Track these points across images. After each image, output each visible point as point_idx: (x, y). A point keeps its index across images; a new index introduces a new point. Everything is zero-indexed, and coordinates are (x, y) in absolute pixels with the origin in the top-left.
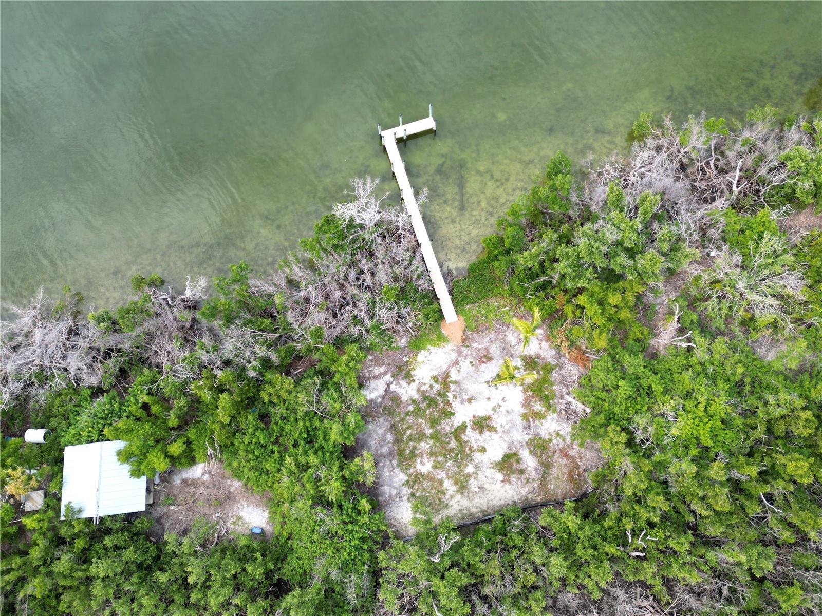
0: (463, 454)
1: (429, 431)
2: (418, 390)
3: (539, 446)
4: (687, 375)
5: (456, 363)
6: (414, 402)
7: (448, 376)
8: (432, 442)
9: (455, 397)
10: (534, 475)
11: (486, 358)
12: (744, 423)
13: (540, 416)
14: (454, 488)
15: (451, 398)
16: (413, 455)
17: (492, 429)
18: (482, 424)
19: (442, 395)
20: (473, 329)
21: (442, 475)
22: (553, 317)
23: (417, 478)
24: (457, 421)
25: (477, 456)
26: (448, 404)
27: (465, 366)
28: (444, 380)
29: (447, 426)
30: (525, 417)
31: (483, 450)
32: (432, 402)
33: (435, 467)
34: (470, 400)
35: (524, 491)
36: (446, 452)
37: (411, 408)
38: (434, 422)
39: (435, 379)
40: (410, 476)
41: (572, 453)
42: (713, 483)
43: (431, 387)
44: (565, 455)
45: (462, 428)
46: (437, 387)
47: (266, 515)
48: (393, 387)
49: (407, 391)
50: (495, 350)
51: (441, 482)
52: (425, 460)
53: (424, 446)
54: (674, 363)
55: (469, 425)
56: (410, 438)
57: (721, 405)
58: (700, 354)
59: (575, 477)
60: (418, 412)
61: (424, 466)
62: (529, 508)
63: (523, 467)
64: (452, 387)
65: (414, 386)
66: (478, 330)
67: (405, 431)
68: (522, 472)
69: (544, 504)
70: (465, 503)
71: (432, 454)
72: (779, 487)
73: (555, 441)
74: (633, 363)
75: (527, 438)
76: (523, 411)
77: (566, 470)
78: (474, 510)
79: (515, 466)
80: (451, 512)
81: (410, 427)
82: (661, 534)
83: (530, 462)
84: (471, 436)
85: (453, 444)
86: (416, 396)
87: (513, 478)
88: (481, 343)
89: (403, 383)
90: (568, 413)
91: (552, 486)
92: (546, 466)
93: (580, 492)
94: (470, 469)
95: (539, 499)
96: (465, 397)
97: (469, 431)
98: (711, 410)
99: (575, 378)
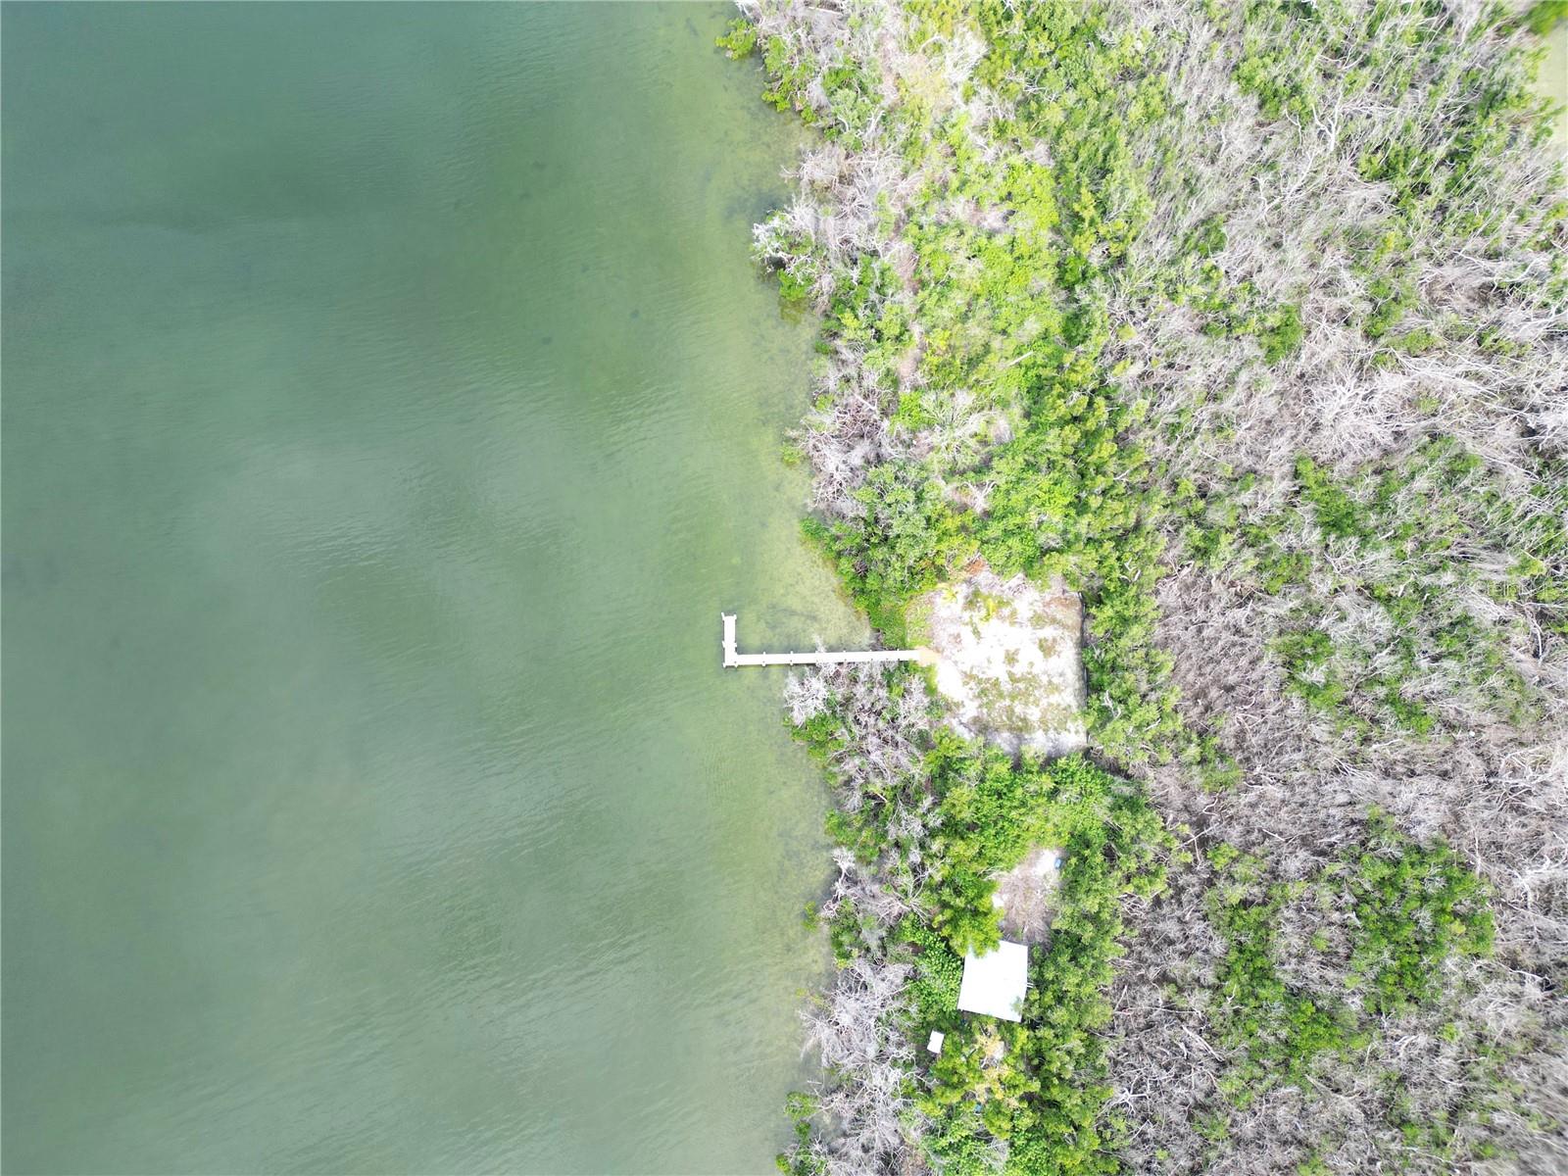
0: (1031, 680)
1: (1007, 702)
2: (972, 700)
3: (1038, 621)
4: (1014, 496)
5: (956, 663)
6: (980, 706)
7: (965, 673)
8: (1016, 702)
9: (983, 673)
10: (1060, 632)
11: (957, 638)
12: (1059, 471)
13: (1014, 613)
14: (1057, 694)
15: (984, 677)
16: (1024, 720)
17: (1017, 652)
18: (1011, 658)
19: (980, 682)
20: (929, 640)
21: (1044, 703)
22: (940, 574)
23: (1043, 722)
24: (1004, 678)
25: (1035, 671)
26: (989, 679)
27: (958, 657)
28: (968, 677)
29: (1006, 686)
30: (1013, 624)
31: (1031, 664)
32: (983, 692)
33: (1038, 705)
34: (989, 661)
35: (1071, 644)
36: (1026, 694)
37: (985, 710)
38: (1001, 695)
39: (966, 683)
40: (1040, 727)
41: (1048, 599)
42: (1101, 507)
43: (971, 689)
44: (1048, 604)
45: (1011, 675)
46: (972, 684)
47: (1047, 852)
48: (964, 720)
49: (970, 710)
50: (953, 629)
51: (1050, 705)
52: (1028, 711)
53: (1019, 709)
54: (1000, 500)
55: (1009, 668)
56: (1009, 719)
57: (1044, 481)
58: (1001, 481)
59: (1066, 603)
60: (989, 705)
61: (1034, 714)
62: (1083, 644)
63: (1051, 639)
64: (975, 672)
65: (967, 702)
66: (931, 637)
67: (1003, 721)
68: (1054, 640)
69: (1082, 631)
70: (1070, 690)
71: (1026, 704)
72: (1111, 467)
73: (1036, 608)
74: (995, 530)
75: (1030, 628)
76: (1007, 623)
77: (1060, 608)
78: (1077, 686)
79: (1049, 643)
80: (1074, 704)
81: (1001, 716)
82: (1128, 555)
83: (1049, 632)
84: (1019, 670)
85: (1022, 685)
86: (976, 703)
87: (1058, 648)
88: (943, 637)
89: (962, 711)
90: (1017, 590)
91: (1070, 622)
92: (1054, 621)
93: (1079, 603)
94: (1045, 679)
95: (1078, 634)
96: (986, 664)
97: (1013, 670)
98: (1045, 489)
99: (991, 576)
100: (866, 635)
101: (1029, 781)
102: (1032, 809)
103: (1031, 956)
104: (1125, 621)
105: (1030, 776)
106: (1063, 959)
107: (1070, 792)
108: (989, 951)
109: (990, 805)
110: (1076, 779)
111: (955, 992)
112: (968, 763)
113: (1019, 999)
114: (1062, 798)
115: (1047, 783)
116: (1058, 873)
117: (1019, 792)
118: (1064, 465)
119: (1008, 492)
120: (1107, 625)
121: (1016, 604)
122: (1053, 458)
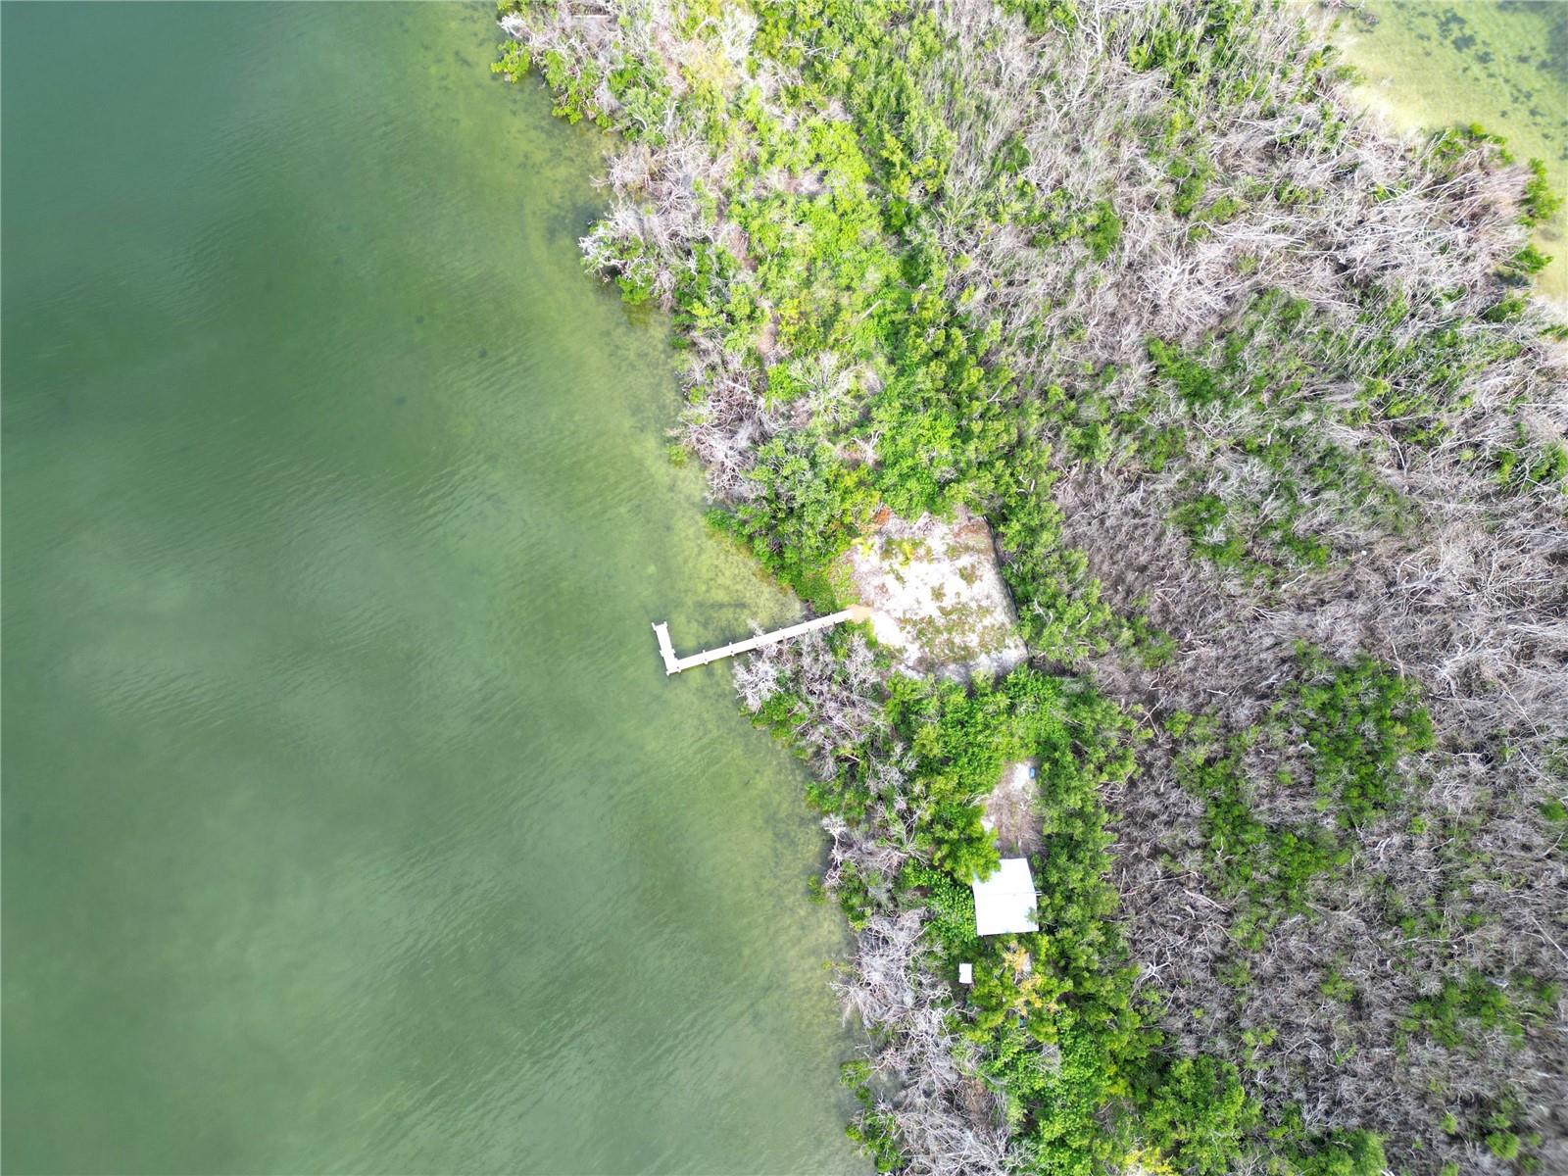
0: (962, 610)
1: (945, 636)
2: (912, 643)
3: (953, 552)
4: (900, 441)
5: (888, 611)
6: (922, 647)
7: (899, 619)
8: (954, 634)
9: (916, 614)
10: (975, 557)
11: (883, 588)
12: (936, 406)
13: (929, 551)
14: (989, 616)
15: (918, 618)
16: (966, 648)
17: (941, 586)
18: (938, 594)
19: (915, 624)
20: (858, 598)
21: (979, 627)
22: (852, 531)
23: (983, 645)
24: (936, 614)
25: (963, 599)
26: (922, 619)
27: (889, 605)
28: (903, 622)
29: (940, 622)
30: (931, 561)
31: (958, 594)
32: (921, 633)
33: (974, 631)
34: (919, 603)
35: (988, 566)
36: (961, 623)
37: (927, 649)
38: (938, 631)
39: (902, 629)
40: (981, 652)
41: (956, 530)
42: (983, 430)
43: (909, 632)
44: (958, 535)
45: (942, 610)
46: (908, 628)
47: (1019, 766)
48: (910, 664)
49: (913, 653)
50: (876, 581)
51: (985, 628)
52: (968, 639)
53: (957, 640)
54: (889, 448)
55: (938, 604)
56: (952, 651)
57: (924, 418)
58: (885, 429)
59: (974, 529)
60: (930, 643)
61: (973, 641)
62: (1000, 563)
63: (969, 566)
64: (908, 616)
65: (909, 646)
66: (859, 594)
67: (946, 655)
68: (973, 566)
69: (996, 551)
70: (999, 609)
71: (963, 633)
72: (982, 391)
73: (948, 541)
74: (890, 477)
75: (947, 561)
76: (925, 562)
77: (970, 535)
78: (1005, 604)
79: (969, 571)
80: (1007, 621)
81: (943, 651)
82: (1019, 469)
83: (965, 560)
84: (948, 602)
85: (954, 617)
86: (917, 645)
87: (978, 573)
88: (870, 591)
89: (906, 655)
90: (927, 528)
91: (983, 546)
92: (968, 549)
93: (986, 526)
94: (974, 605)
95: (993, 556)
96: (916, 606)
97: (944, 604)
98: (927, 426)
99: (898, 521)
100: (797, 608)
101: (986, 703)
102: (996, 728)
103: (1032, 868)
104: (1032, 532)
105: (986, 698)
106: (1062, 860)
107: (1026, 704)
108: (993, 874)
109: (956, 736)
110: (1029, 689)
111: (972, 920)
112: (925, 702)
113: (1031, 909)
114: (1021, 710)
115: (1003, 701)
116: (1034, 782)
117: (980, 716)
118: (939, 400)
119: (893, 439)
120: (1018, 539)
121: (929, 541)
122: (927, 395)
